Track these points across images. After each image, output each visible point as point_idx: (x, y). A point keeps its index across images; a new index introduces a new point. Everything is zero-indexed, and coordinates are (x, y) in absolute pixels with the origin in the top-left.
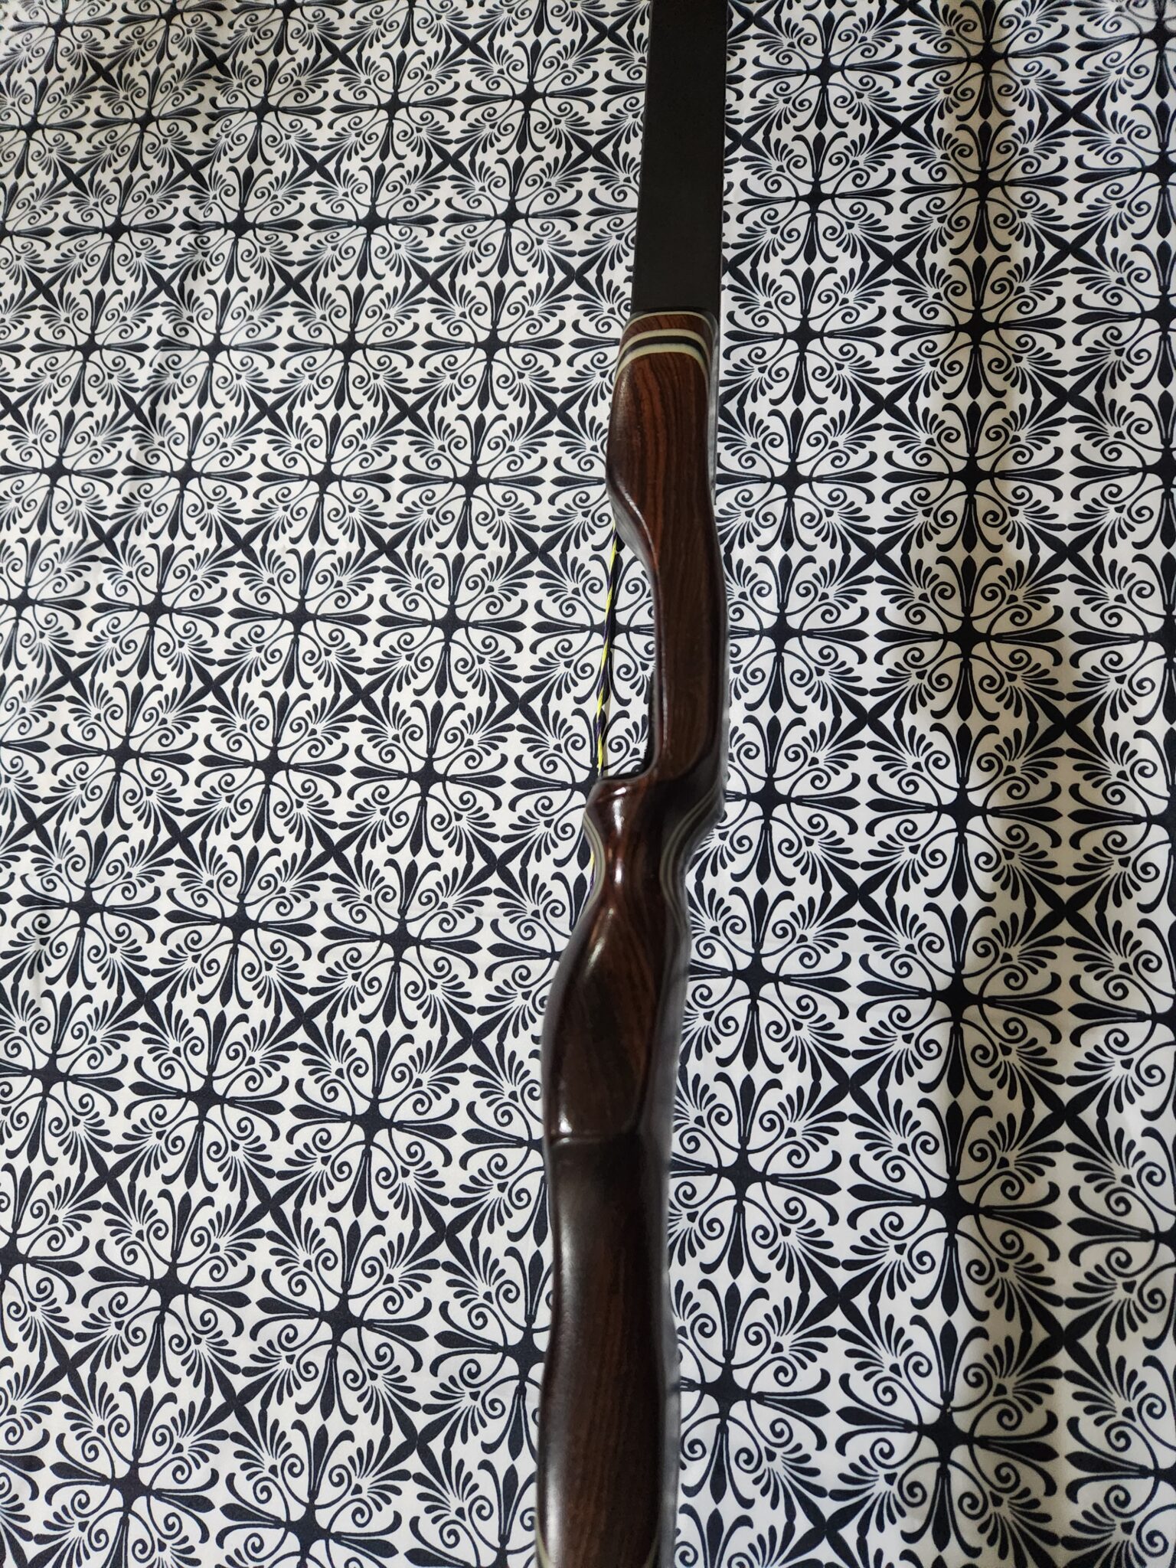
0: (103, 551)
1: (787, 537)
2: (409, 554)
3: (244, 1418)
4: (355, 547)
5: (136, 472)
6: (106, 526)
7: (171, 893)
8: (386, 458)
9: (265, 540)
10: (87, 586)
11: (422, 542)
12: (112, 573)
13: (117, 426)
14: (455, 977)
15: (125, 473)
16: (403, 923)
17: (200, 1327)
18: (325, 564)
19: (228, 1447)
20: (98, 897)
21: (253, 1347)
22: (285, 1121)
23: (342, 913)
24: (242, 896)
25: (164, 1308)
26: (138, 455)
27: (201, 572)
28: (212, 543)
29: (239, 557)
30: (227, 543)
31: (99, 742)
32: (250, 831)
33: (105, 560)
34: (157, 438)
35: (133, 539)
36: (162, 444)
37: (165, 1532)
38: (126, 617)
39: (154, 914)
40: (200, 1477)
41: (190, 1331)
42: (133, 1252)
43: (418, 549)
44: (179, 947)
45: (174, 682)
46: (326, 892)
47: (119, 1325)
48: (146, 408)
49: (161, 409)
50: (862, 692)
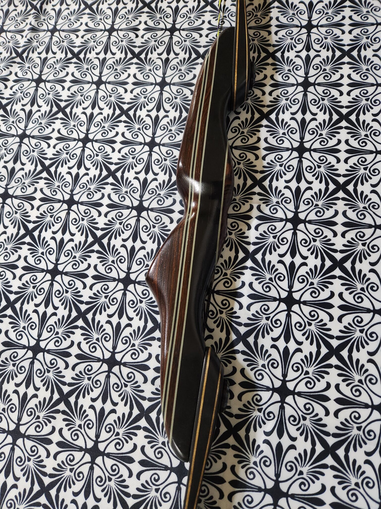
0: (18, 60)
1: (308, 48)
2: (146, 58)
3: (68, 404)
4: (123, 56)
5: (33, 29)
6: (20, 50)
7: (41, 190)
8: (137, 22)
9: (85, 54)
10: (11, 73)
11: (152, 53)
12: (21, 68)
13: (26, 14)
14: (164, 223)
15: (28, 30)
16: (141, 202)
17: (50, 366)
18: (110, 62)
19: (60, 417)
20: (11, 192)
21: (73, 374)
22: (89, 281)
23: (115, 198)
24: (72, 191)
25: (34, 358)
26: (34, 23)
27: (58, 66)
28: (63, 56)
29: (75, 60)
30: (70, 55)
31: (13, 132)
32: (76, 166)
33: (19, 63)
34: (43, 17)
35: (31, 55)
36: (44, 20)
37: (31, 453)
38: (26, 84)
39: (34, 199)
40: (47, 430)
41: (45, 367)
42: (21, 335)
43: (150, 56)
44: (44, 212)
45: (45, 108)
46: (108, 189)
47: (14, 365)
48: (38, 6)
49: (44, 6)
50: (342, 107)
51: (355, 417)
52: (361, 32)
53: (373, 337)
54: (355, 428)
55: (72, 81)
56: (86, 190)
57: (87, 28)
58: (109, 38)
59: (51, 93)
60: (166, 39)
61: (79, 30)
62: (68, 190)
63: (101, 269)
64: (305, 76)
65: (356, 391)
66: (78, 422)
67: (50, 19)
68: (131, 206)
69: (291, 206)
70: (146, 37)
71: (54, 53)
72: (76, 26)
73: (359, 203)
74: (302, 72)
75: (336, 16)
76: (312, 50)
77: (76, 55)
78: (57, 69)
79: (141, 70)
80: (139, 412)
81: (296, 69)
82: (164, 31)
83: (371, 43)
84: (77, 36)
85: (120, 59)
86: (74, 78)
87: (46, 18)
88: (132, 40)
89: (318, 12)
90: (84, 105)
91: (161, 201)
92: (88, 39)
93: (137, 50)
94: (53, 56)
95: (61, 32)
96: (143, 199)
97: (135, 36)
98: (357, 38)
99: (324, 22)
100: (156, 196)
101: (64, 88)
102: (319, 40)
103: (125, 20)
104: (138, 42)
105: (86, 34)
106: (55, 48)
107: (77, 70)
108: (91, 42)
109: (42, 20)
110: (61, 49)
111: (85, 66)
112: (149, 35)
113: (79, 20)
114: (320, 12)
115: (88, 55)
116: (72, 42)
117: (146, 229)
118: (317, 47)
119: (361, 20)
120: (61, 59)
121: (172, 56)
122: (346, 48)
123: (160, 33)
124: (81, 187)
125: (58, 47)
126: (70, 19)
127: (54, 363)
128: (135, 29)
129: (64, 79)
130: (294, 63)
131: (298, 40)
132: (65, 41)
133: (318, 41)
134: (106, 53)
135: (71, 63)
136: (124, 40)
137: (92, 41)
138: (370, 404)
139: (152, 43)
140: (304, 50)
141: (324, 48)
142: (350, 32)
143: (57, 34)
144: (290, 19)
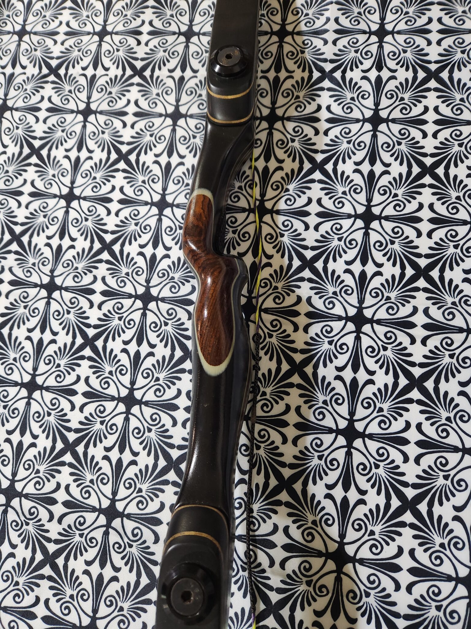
51: (433, 592)
52: (454, 43)
53: (461, 486)
54: (434, 608)
55: (49, 110)
56: (71, 271)
57: (69, 30)
58: (100, 46)
59: (20, 126)
60: (180, 49)
61: (57, 33)
62: (47, 269)
63: (95, 383)
64: (374, 108)
65: (436, 558)
66: (69, 592)
67: (16, 16)
68: (134, 294)
69: (353, 299)
70: (151, 45)
71: (24, 68)
72: (53, 26)
73: (447, 297)
74: (370, 102)
75: (420, 17)
76: (385, 68)
77: (54, 71)
78: (28, 92)
79: (145, 93)
80: (148, 581)
81: (363, 97)
82: (177, 35)
83: (467, 59)
84: (56, 42)
85: (116, 77)
86: (51, 105)
87: (11, 14)
88: (132, 48)
89: (394, 11)
90: (67, 146)
91: (175, 288)
92: (71, 47)
93: (139, 64)
94: (22, 71)
95: (32, 35)
96: (150, 285)
97: (136, 42)
98: (448, 53)
99: (402, 26)
100: (167, 281)
101: (37, 120)
102: (395, 54)
103: (122, 18)
104: (141, 51)
105: (67, 39)
106: (24, 60)
107: (56, 92)
108: (74, 51)
109: (5, 17)
110: (33, 61)
111: (67, 88)
112: (155, 42)
113: (57, 18)
114: (397, 11)
115: (71, 71)
116: (47, 51)
117: (155, 327)
118: (391, 64)
119: (454, 25)
120: (33, 75)
121: (188, 73)
122: (433, 67)
123: (171, 39)
124: (65, 265)
125: (28, 59)
126: (45, 16)
127: (34, 513)
128: (136, 33)
129: (38, 105)
130: (360, 87)
131: (366, 54)
132: (39, 49)
133: (393, 56)
134: (95, 68)
135: (47, 82)
136: (121, 49)
137: (77, 49)
138: (454, 575)
139: (161, 54)
140: (374, 69)
141: (402, 66)
142: (439, 43)
143: (26, 38)
144: (355, 21)
